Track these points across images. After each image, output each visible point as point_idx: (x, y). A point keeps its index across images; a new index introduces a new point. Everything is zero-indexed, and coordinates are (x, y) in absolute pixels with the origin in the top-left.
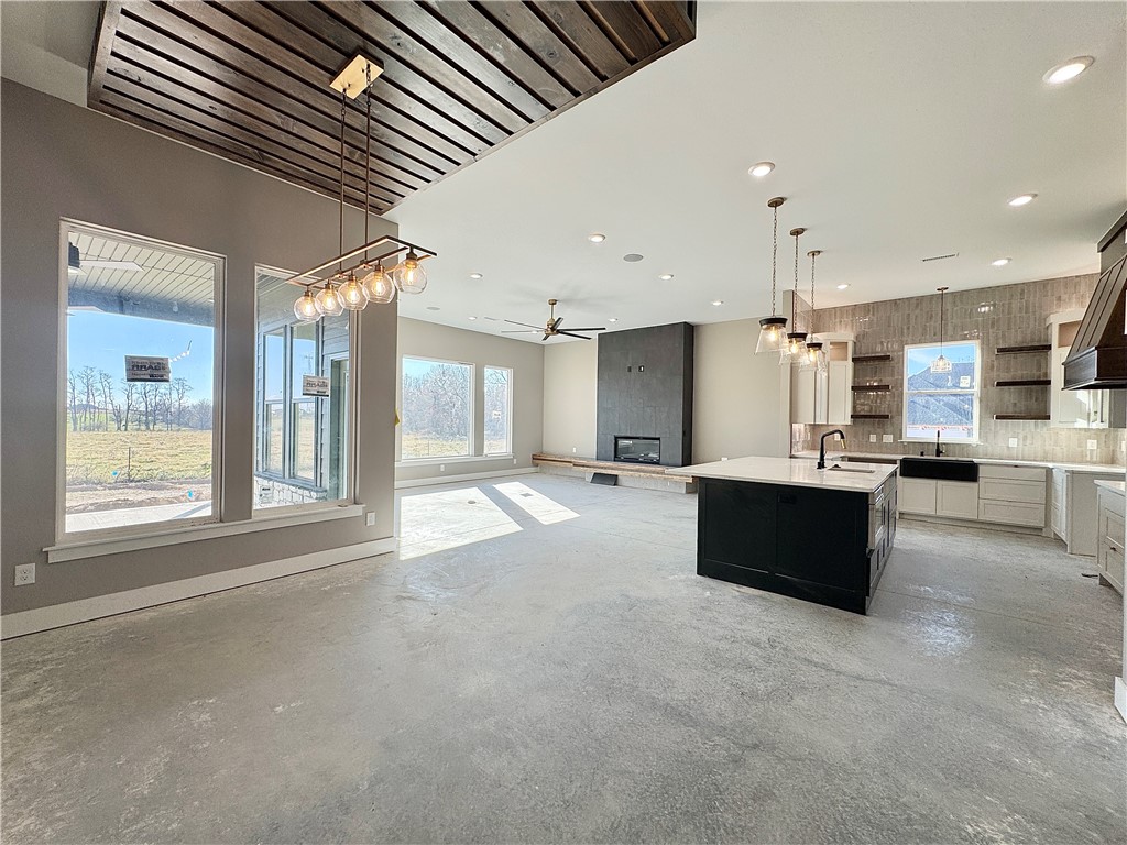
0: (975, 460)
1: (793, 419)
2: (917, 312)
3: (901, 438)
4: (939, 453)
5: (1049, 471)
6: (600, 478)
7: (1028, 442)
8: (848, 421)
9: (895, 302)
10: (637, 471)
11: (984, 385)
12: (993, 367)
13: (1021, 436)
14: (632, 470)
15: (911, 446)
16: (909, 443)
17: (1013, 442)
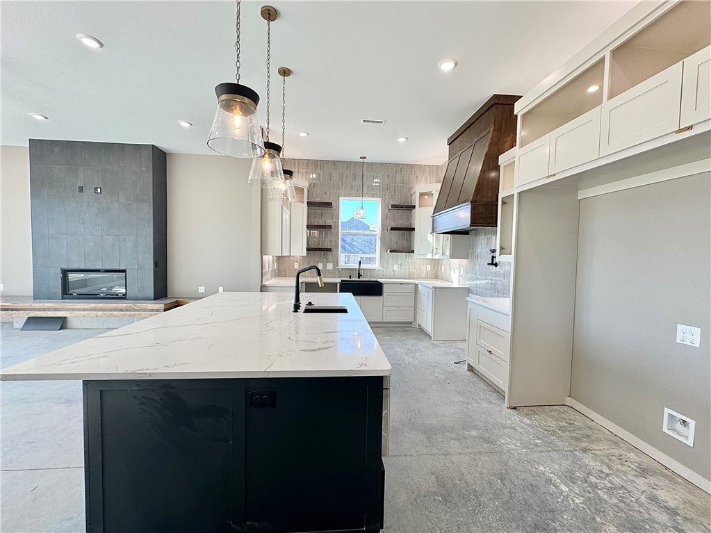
0: (381, 280)
1: (263, 251)
2: (348, 172)
3: (337, 266)
4: (359, 276)
5: (416, 285)
6: (35, 322)
7: (403, 267)
8: (305, 253)
9: (334, 162)
10: (93, 310)
11: (383, 229)
12: (387, 218)
13: (400, 264)
14: (84, 310)
15: (344, 271)
16: (342, 269)
17: (396, 267)
